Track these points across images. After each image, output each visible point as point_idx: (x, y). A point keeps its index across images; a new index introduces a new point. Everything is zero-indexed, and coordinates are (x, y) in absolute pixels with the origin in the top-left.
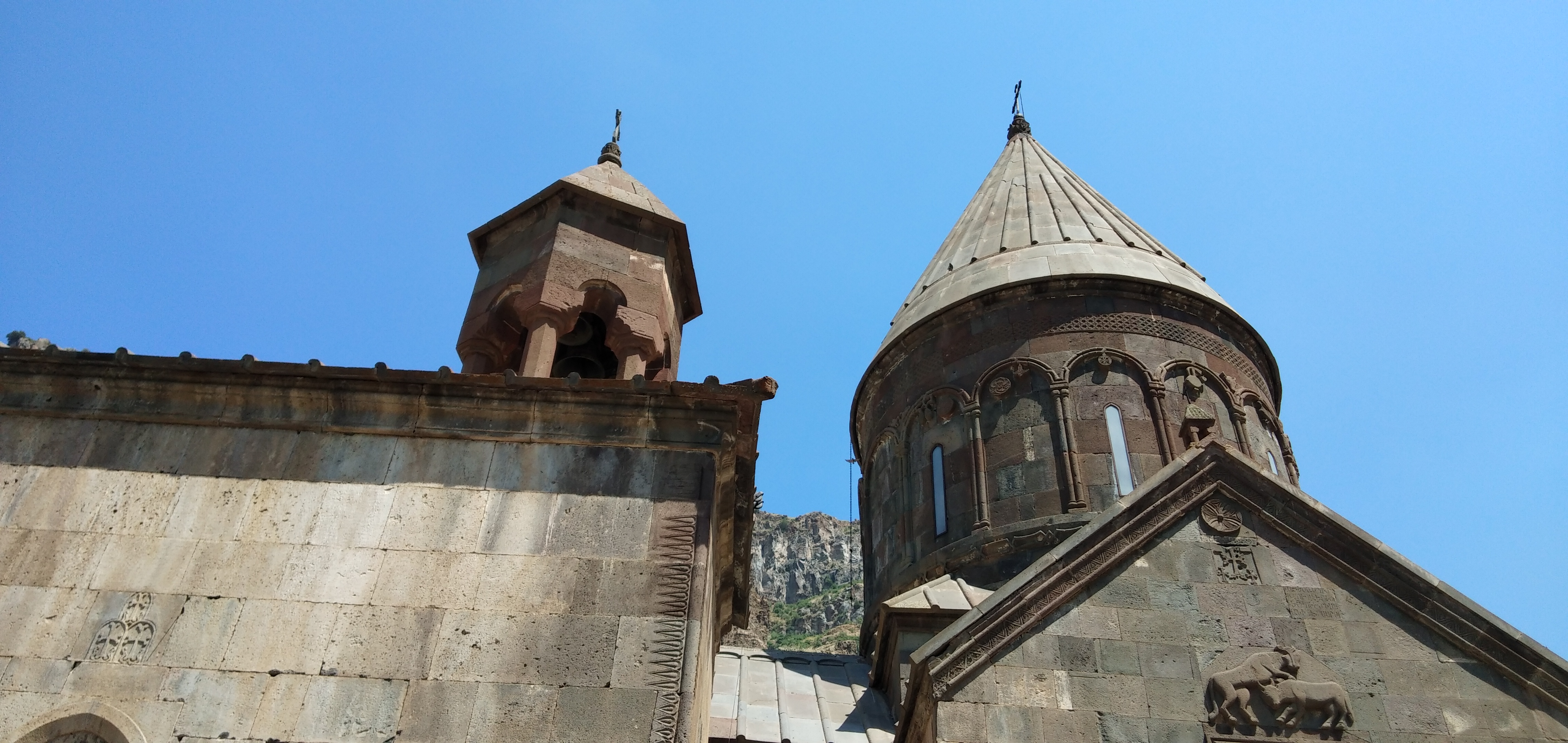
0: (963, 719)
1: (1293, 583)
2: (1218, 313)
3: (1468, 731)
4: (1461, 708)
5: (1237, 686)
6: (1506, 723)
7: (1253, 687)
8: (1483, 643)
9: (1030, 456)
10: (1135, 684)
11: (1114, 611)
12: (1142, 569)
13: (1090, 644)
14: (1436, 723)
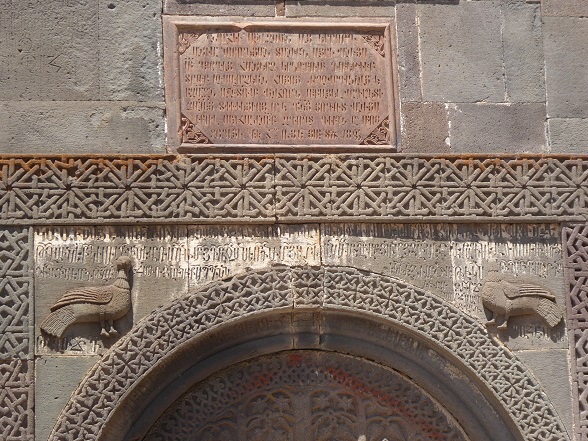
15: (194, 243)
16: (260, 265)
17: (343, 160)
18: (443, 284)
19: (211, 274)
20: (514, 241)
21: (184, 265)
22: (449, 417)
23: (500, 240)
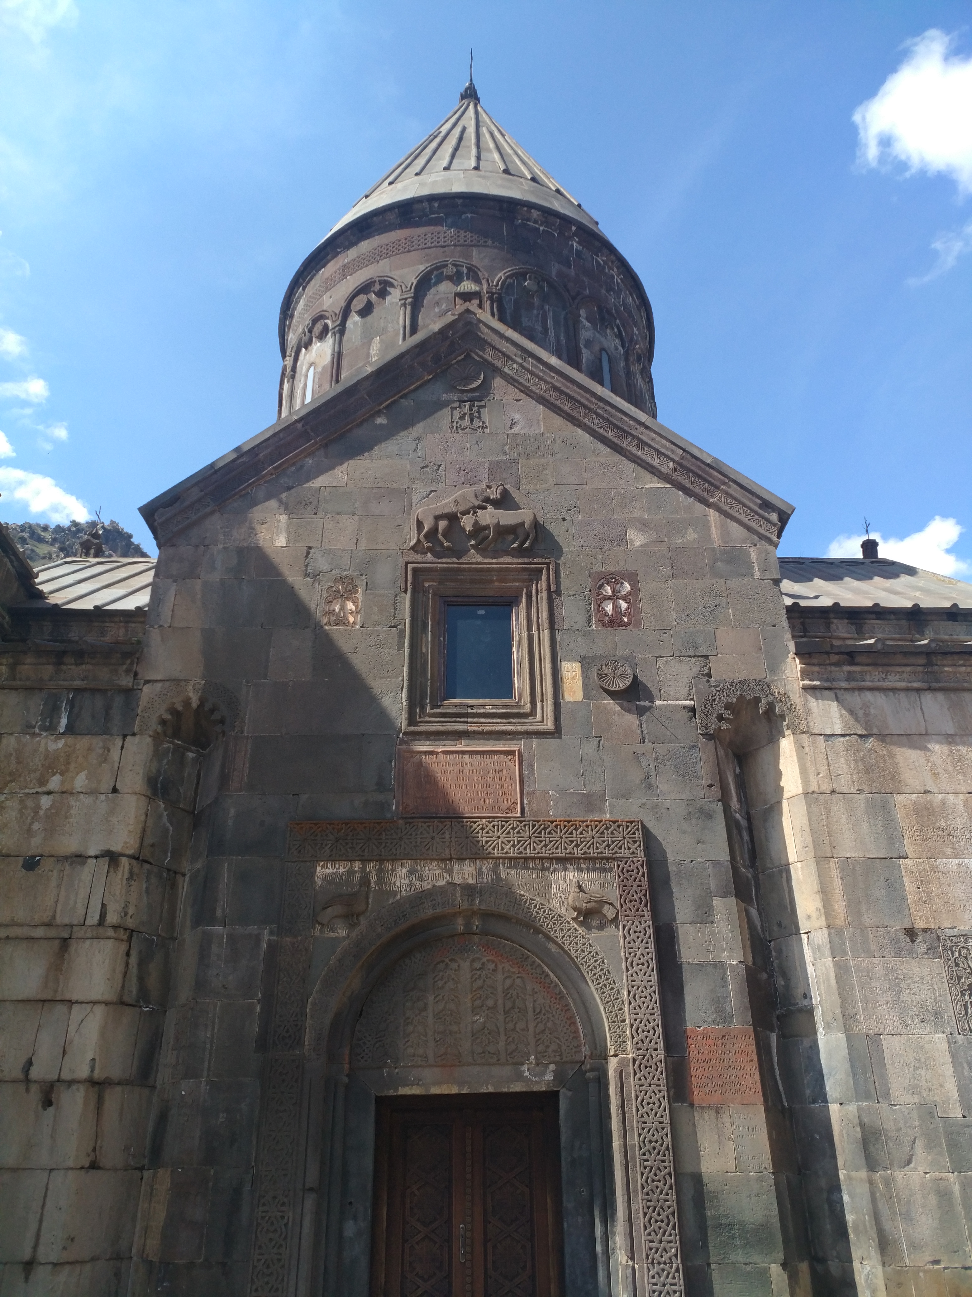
0: (181, 560)
1: (516, 430)
3: (646, 544)
5: (438, 518)
6: (684, 535)
7: (453, 518)
10: (349, 522)
11: (345, 462)
12: (381, 425)
13: (317, 492)
14: (618, 539)
15: (405, 871)
16: (441, 883)
17: (490, 822)
18: (546, 894)
19: (413, 888)
20: (588, 870)
21: (398, 884)
22: (552, 975)
23: (580, 870)
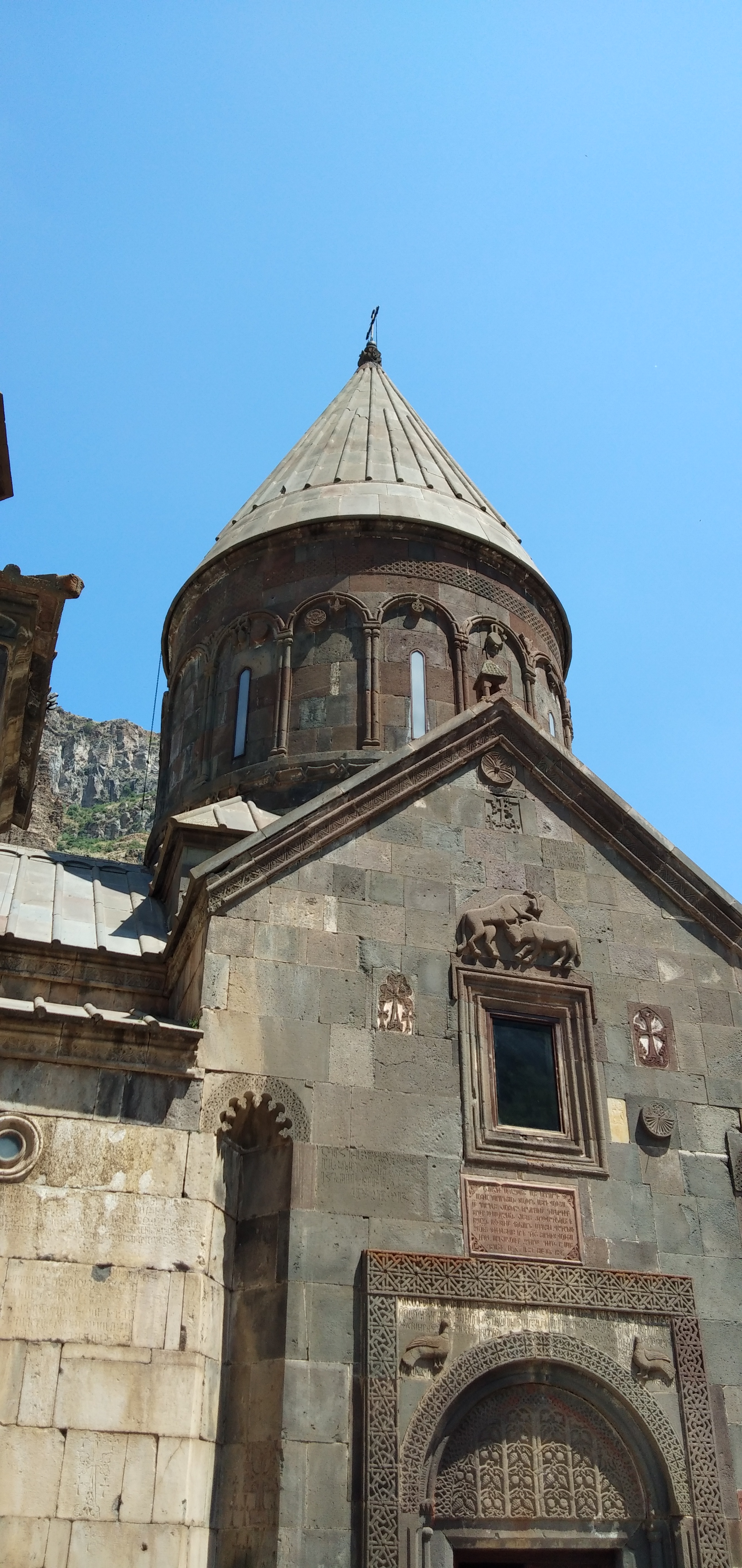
0: (233, 934)
1: (549, 835)
2: (527, 576)
3: (675, 980)
4: (673, 959)
5: (486, 923)
6: (709, 976)
7: (500, 925)
8: (702, 905)
9: (335, 691)
10: (397, 914)
11: (388, 845)
12: (420, 810)
13: (362, 874)
14: (650, 971)
15: (481, 1313)
16: (517, 1330)
17: (559, 1268)
18: (613, 1349)
19: (491, 1333)
20: (648, 1325)
21: (477, 1327)
23: (639, 1324)
